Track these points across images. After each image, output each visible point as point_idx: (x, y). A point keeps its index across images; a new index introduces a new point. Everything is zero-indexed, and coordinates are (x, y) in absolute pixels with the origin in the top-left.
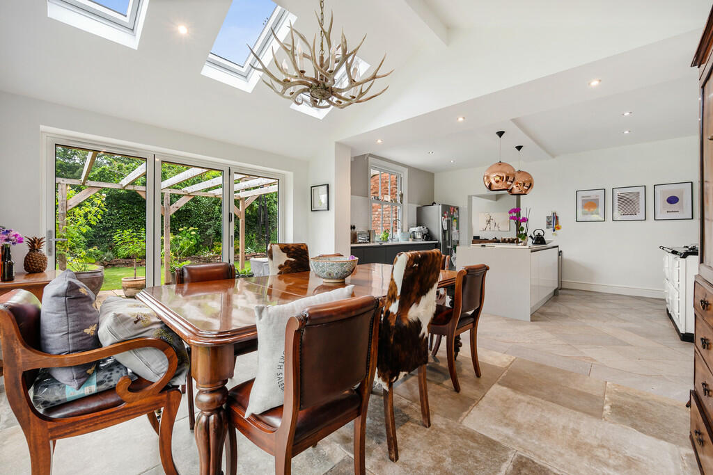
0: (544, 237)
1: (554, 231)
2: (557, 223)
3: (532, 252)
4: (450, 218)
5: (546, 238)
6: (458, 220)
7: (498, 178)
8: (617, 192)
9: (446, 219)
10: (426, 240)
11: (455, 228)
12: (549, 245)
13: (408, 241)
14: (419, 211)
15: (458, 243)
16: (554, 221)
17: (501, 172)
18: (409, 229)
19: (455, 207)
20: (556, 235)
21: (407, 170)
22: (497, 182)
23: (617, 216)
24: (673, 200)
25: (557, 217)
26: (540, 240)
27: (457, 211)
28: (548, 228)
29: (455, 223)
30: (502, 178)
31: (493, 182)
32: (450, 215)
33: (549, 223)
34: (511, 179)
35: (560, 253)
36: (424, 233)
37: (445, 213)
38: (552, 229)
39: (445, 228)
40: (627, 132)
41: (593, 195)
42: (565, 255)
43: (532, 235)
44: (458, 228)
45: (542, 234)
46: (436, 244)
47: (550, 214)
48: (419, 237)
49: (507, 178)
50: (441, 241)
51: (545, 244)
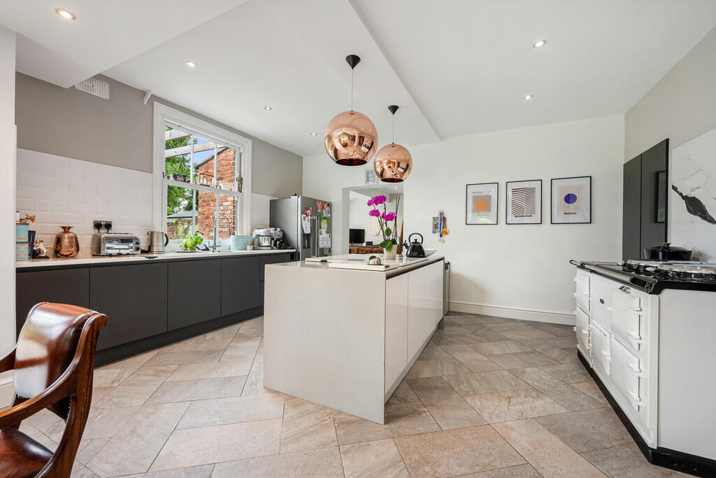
0: (423, 245)
1: (441, 236)
2: (445, 226)
3: (388, 277)
4: (315, 218)
5: (426, 248)
6: (329, 220)
7: (345, 139)
8: (511, 186)
9: (309, 217)
10: (279, 248)
11: (324, 231)
12: (430, 258)
13: (246, 249)
14: (274, 206)
15: (330, 251)
16: (440, 225)
17: (349, 126)
18: (252, 231)
19: (325, 203)
20: (443, 242)
21: (250, 142)
22: (345, 145)
23: (511, 219)
24: (570, 199)
25: (444, 218)
26: (417, 251)
27: (328, 209)
28: (434, 232)
29: (324, 224)
30: (353, 138)
31: (339, 146)
32: (315, 213)
33: (435, 227)
34: (367, 142)
35: (447, 266)
36: (276, 238)
37: (307, 209)
38: (438, 234)
39: (308, 231)
40: (528, 97)
41: (484, 190)
42: (454, 268)
43: (408, 242)
44: (329, 231)
45: (419, 240)
46: (292, 254)
47: (437, 215)
48: (266, 243)
49: (361, 138)
50: (300, 250)
51: (424, 257)
